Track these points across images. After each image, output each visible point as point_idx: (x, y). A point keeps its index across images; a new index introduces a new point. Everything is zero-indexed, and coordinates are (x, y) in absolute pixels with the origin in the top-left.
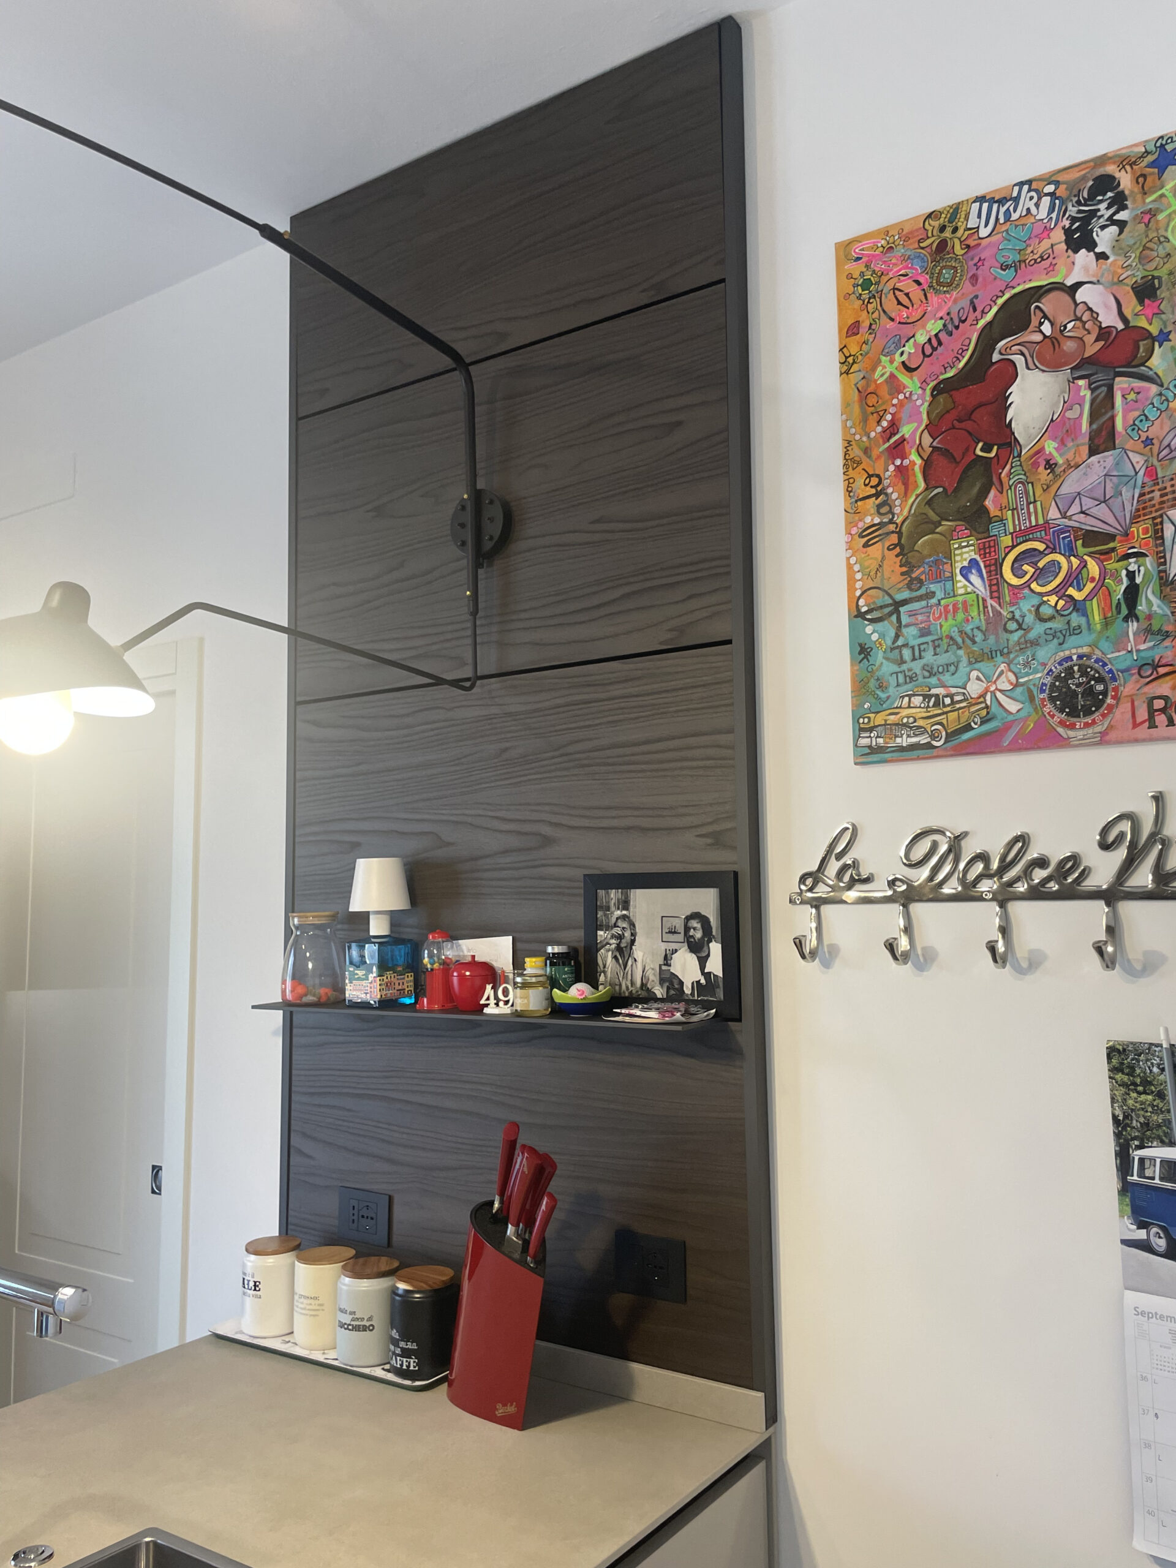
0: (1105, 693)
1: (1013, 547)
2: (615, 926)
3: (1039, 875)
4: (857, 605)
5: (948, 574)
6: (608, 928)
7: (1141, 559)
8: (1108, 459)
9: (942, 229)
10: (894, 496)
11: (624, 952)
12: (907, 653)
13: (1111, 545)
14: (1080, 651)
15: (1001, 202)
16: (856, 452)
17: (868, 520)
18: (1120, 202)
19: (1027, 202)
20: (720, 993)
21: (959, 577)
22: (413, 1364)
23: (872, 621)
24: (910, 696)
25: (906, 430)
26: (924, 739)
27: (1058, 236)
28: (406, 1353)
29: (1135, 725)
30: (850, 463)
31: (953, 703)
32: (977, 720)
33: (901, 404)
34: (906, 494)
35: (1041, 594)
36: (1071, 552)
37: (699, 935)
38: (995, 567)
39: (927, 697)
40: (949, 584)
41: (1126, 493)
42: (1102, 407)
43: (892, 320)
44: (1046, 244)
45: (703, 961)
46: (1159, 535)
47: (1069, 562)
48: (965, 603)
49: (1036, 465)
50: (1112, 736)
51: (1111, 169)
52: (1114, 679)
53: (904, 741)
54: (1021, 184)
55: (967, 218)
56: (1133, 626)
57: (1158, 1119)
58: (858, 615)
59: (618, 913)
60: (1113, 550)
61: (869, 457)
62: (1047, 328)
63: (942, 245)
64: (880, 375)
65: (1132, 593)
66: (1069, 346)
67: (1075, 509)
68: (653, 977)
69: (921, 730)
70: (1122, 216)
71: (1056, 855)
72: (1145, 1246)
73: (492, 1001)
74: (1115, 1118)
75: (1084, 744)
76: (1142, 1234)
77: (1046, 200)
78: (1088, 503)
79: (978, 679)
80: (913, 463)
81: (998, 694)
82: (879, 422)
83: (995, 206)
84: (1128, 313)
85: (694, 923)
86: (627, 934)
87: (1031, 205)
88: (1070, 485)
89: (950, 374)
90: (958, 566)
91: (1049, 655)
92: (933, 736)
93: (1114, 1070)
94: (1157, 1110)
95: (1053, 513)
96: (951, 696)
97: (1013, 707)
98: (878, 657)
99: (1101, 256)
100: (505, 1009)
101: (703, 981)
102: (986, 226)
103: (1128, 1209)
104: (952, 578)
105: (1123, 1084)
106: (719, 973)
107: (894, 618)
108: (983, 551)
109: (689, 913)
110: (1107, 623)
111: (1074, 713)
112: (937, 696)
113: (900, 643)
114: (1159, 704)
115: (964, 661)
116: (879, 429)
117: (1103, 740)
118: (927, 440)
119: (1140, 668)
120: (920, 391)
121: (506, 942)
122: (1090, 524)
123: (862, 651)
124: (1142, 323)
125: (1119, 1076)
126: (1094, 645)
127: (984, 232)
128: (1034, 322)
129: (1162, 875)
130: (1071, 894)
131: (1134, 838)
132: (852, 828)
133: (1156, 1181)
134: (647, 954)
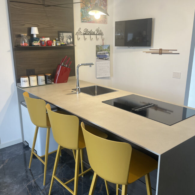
2: (62, 37)
3: (92, 33)
5: (88, 6)
11: (63, 39)
23: (83, 9)
32: (90, 20)
37: (70, 38)
45: (70, 40)
59: (62, 35)
68: (66, 42)
85: (70, 36)
92: (87, 21)
94: (99, 49)
100: (54, 45)
103: (97, 57)
106: (72, 41)
108: (91, 5)
112: (87, 17)
113: (85, 12)
121: (49, 38)
123: (82, 12)
129: (99, 33)
130: (94, 34)
131: (97, 30)
132: (80, 28)
133: (98, 54)
134: (65, 40)
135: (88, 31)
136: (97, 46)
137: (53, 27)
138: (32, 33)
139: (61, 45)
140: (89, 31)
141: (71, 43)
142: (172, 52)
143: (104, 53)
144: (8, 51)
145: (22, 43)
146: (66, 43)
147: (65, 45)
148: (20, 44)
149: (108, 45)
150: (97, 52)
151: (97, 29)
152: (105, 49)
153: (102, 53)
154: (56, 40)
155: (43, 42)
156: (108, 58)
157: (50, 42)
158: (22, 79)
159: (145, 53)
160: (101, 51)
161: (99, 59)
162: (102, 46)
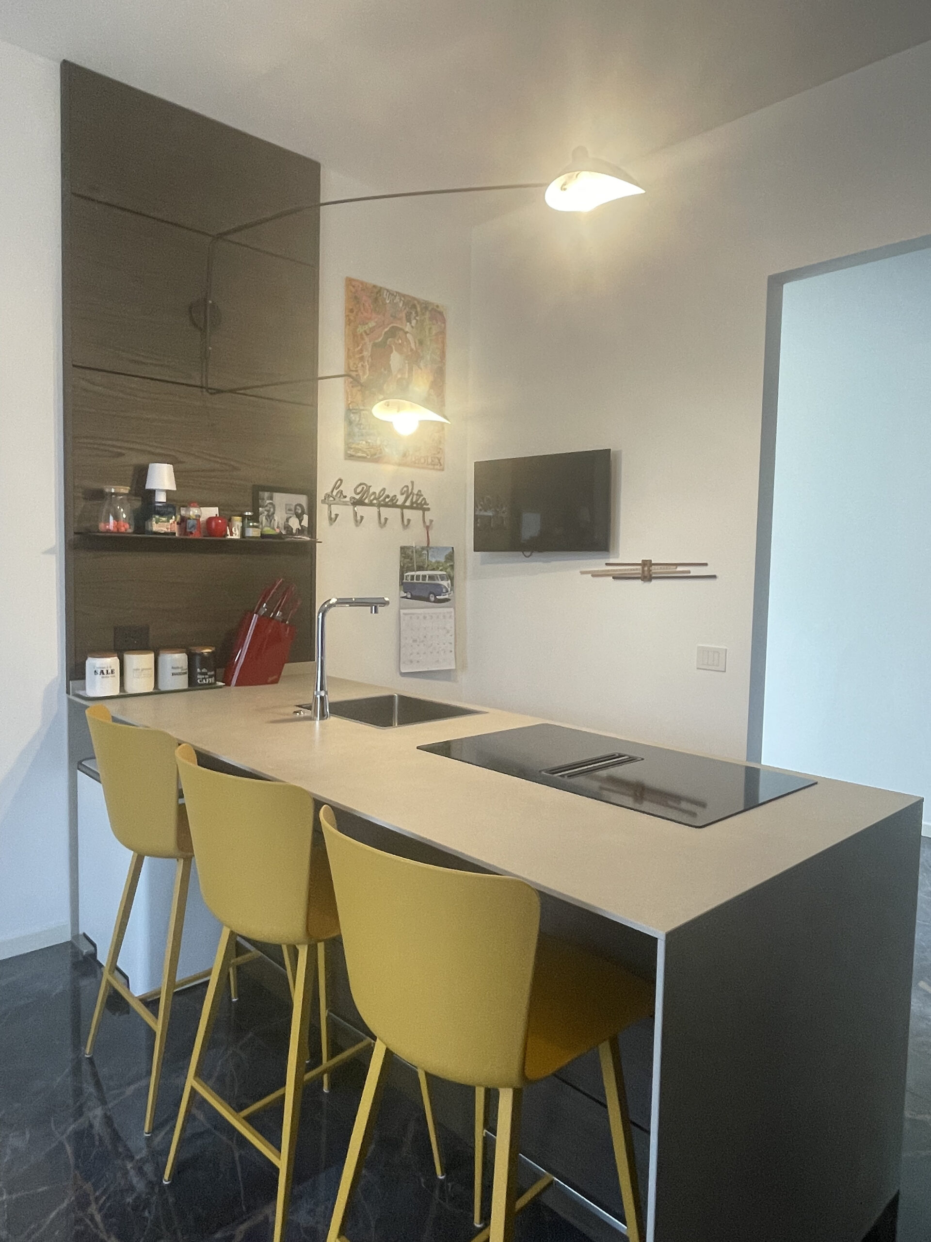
2: (266, 506)
3: (387, 500)
4: (349, 407)
6: (262, 507)
9: (377, 293)
11: (270, 517)
18: (417, 314)
19: (397, 299)
22: (213, 680)
25: (365, 353)
26: (364, 455)
27: (404, 315)
39: (366, 442)
43: (362, 314)
44: (401, 316)
45: (300, 522)
51: (416, 302)
53: (360, 455)
54: (397, 293)
55: (383, 294)
58: (349, 410)
59: (268, 502)
61: (354, 357)
62: (400, 341)
63: (377, 298)
64: (358, 331)
66: (404, 349)
68: (282, 526)
69: (364, 452)
70: (417, 318)
71: (391, 495)
73: (229, 534)
74: (401, 566)
76: (405, 595)
77: (402, 302)
79: (379, 440)
80: (365, 365)
81: (384, 446)
82: (357, 347)
83: (390, 295)
84: (417, 346)
85: (298, 507)
86: (271, 510)
89: (377, 341)
92: (368, 455)
94: (410, 563)
96: (373, 443)
97: (387, 451)
98: (354, 425)
99: (412, 327)
100: (234, 536)
101: (300, 528)
102: (388, 299)
103: (402, 589)
106: (307, 526)
107: (359, 414)
109: (295, 503)
112: (369, 442)
113: (360, 423)
115: (376, 434)
123: (348, 422)
125: (402, 555)
129: (412, 503)
130: (394, 506)
131: (407, 493)
132: (341, 480)
133: (409, 581)
134: (279, 518)
135: (371, 491)
136: (403, 549)
137: (235, 469)
138: (149, 486)
139: (263, 536)
140: (374, 493)
141: (301, 531)
142: (689, 572)
143: (431, 577)
144: (49, 552)
145: (108, 521)
146: (284, 532)
147: (279, 536)
148: (98, 526)
149: (446, 548)
150: (403, 570)
151: (407, 486)
152: (434, 560)
153: (424, 577)
154: (244, 517)
155: (191, 523)
156: (447, 597)
157: (217, 524)
158: (93, 663)
159: (590, 575)
160: (420, 568)
161: (413, 598)
162: (423, 549)
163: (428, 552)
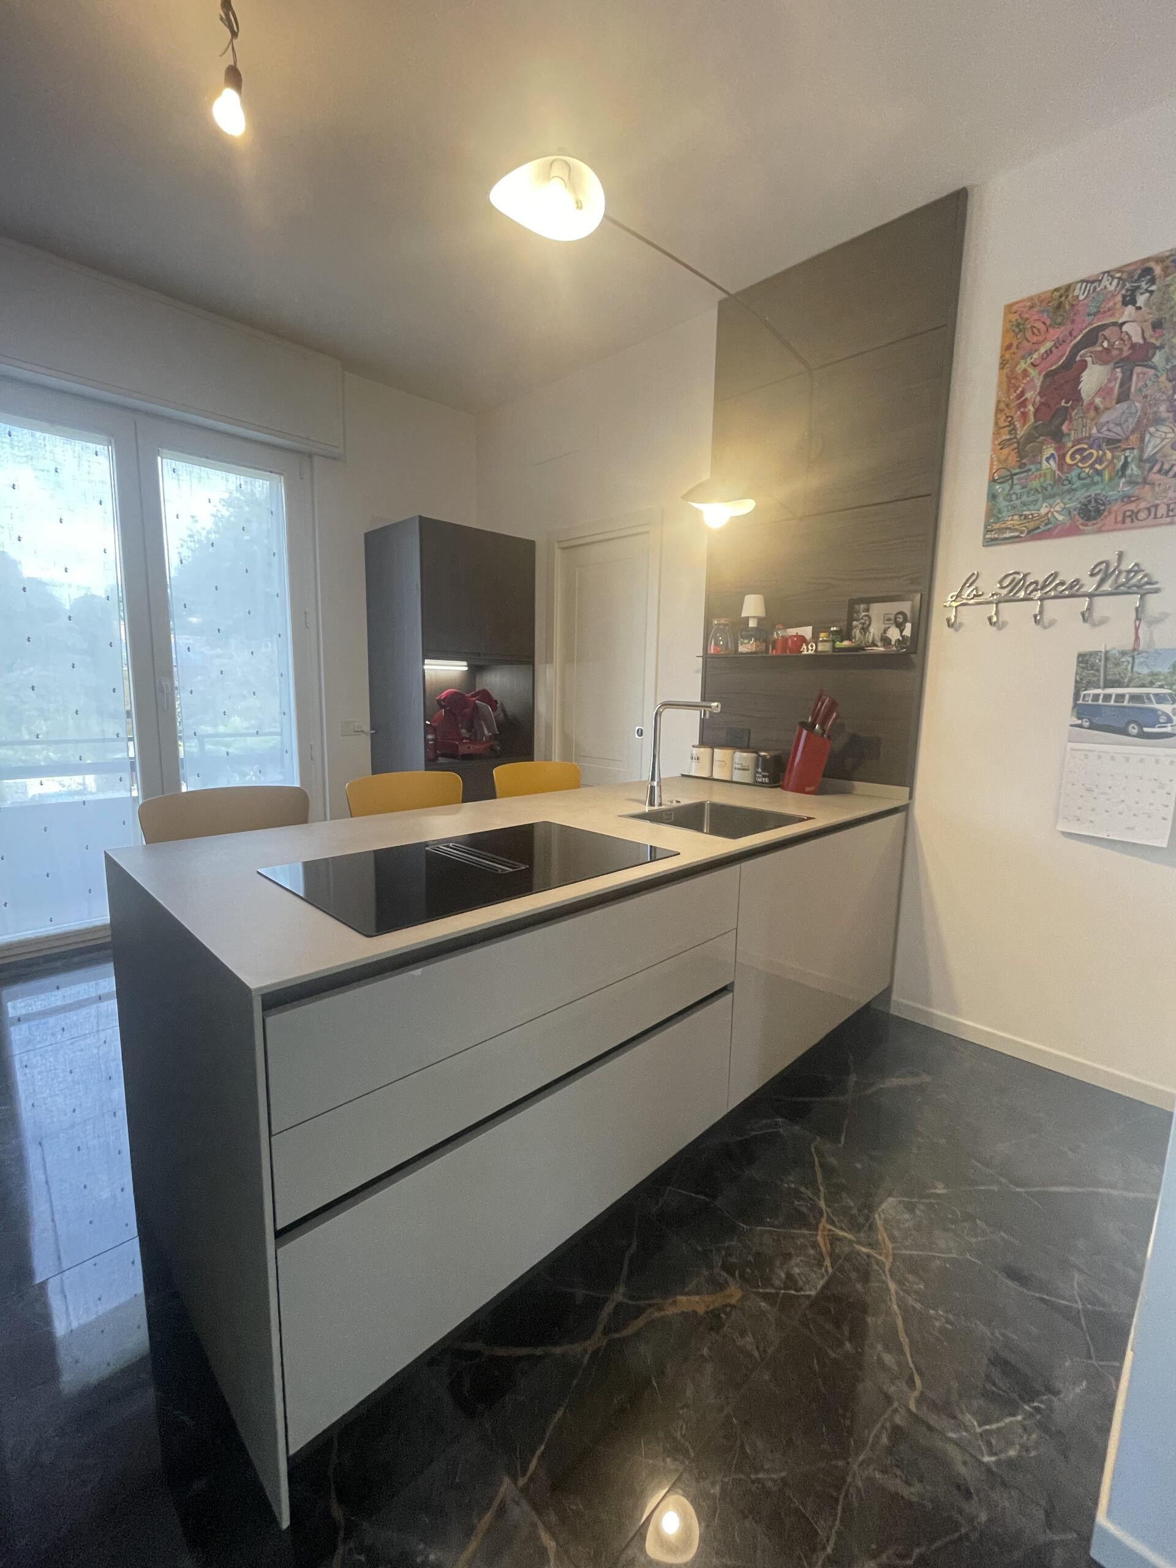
0: (1104, 510)
1: (1072, 447)
2: (862, 619)
4: (993, 477)
5: (1039, 461)
6: (857, 620)
7: (1132, 451)
8: (1125, 405)
9: (1061, 297)
10: (1018, 426)
11: (865, 629)
12: (1014, 497)
13: (1119, 445)
14: (1097, 492)
15: (1093, 282)
16: (1002, 406)
17: (1004, 437)
18: (1152, 281)
19: (1105, 282)
20: (908, 644)
21: (1044, 462)
22: (767, 780)
23: (999, 483)
24: (1013, 516)
25: (1028, 395)
26: (1016, 534)
27: (1119, 298)
28: (764, 776)
29: (1116, 522)
30: (998, 411)
31: (1033, 517)
32: (1043, 524)
33: (1028, 382)
34: (1024, 425)
35: (1082, 468)
36: (1099, 448)
37: (901, 620)
38: (1062, 457)
39: (1021, 515)
40: (1039, 465)
41: (1130, 420)
42: (1126, 382)
43: (1029, 341)
44: (1111, 304)
45: (901, 632)
46: (1142, 439)
47: (1098, 452)
48: (1045, 474)
49: (1088, 410)
50: (1103, 528)
51: (1152, 264)
52: (1110, 504)
53: (1007, 535)
54: (1104, 273)
55: (1074, 290)
56: (1123, 480)
57: (1095, 679)
58: (993, 481)
59: (864, 614)
60: (1120, 446)
61: (1008, 408)
62: (1105, 344)
63: (1060, 305)
64: (1019, 369)
65: (1125, 466)
66: (1115, 353)
67: (1105, 428)
68: (878, 638)
69: (1017, 530)
70: (1153, 288)
71: (1070, 580)
72: (1081, 726)
73: (805, 650)
74: (1076, 682)
75: (1089, 533)
76: (1079, 722)
77: (1115, 281)
78: (1111, 426)
79: (1046, 506)
80: (1030, 410)
81: (1055, 514)
82: (1015, 392)
83: (1089, 285)
84: (1147, 335)
85: (901, 616)
86: (867, 622)
87: (1107, 284)
88: (1104, 419)
89: (1054, 368)
90: (1045, 457)
91: (1081, 495)
92: (1021, 532)
93: (1079, 662)
94: (1094, 676)
95: (1094, 431)
96: (1032, 515)
97: (1060, 518)
98: (1001, 499)
99: (1139, 308)
100: (810, 652)
101: (901, 639)
102: (1083, 294)
103: (1075, 714)
104: (1040, 463)
105: (1083, 668)
106: (909, 635)
107: (1010, 481)
108: (1058, 449)
109: (898, 611)
110: (1111, 479)
111: (1089, 519)
112: (1025, 515)
113: (1011, 492)
114: (1128, 513)
115: (1041, 499)
116: (1015, 395)
117: (1100, 531)
118: (1038, 399)
119: (1123, 498)
120: (1038, 376)
121: (810, 628)
122: (1111, 435)
123: (993, 497)
124: (1153, 340)
125: (1081, 665)
126: (1103, 489)
127: (1081, 297)
128: (1100, 340)
129: (1116, 586)
130: (1075, 595)
131: (1105, 570)
132: (974, 575)
133: (1090, 702)
135: (1030, 580)
136: (1082, 656)
138: (743, 615)
140: (1036, 583)
141: (901, 642)
143: (1134, 698)
150: (1080, 686)
151: (1106, 562)
155: (775, 642)
156: (1168, 730)
160: (1114, 684)
161: (1092, 728)
163: (1133, 660)
